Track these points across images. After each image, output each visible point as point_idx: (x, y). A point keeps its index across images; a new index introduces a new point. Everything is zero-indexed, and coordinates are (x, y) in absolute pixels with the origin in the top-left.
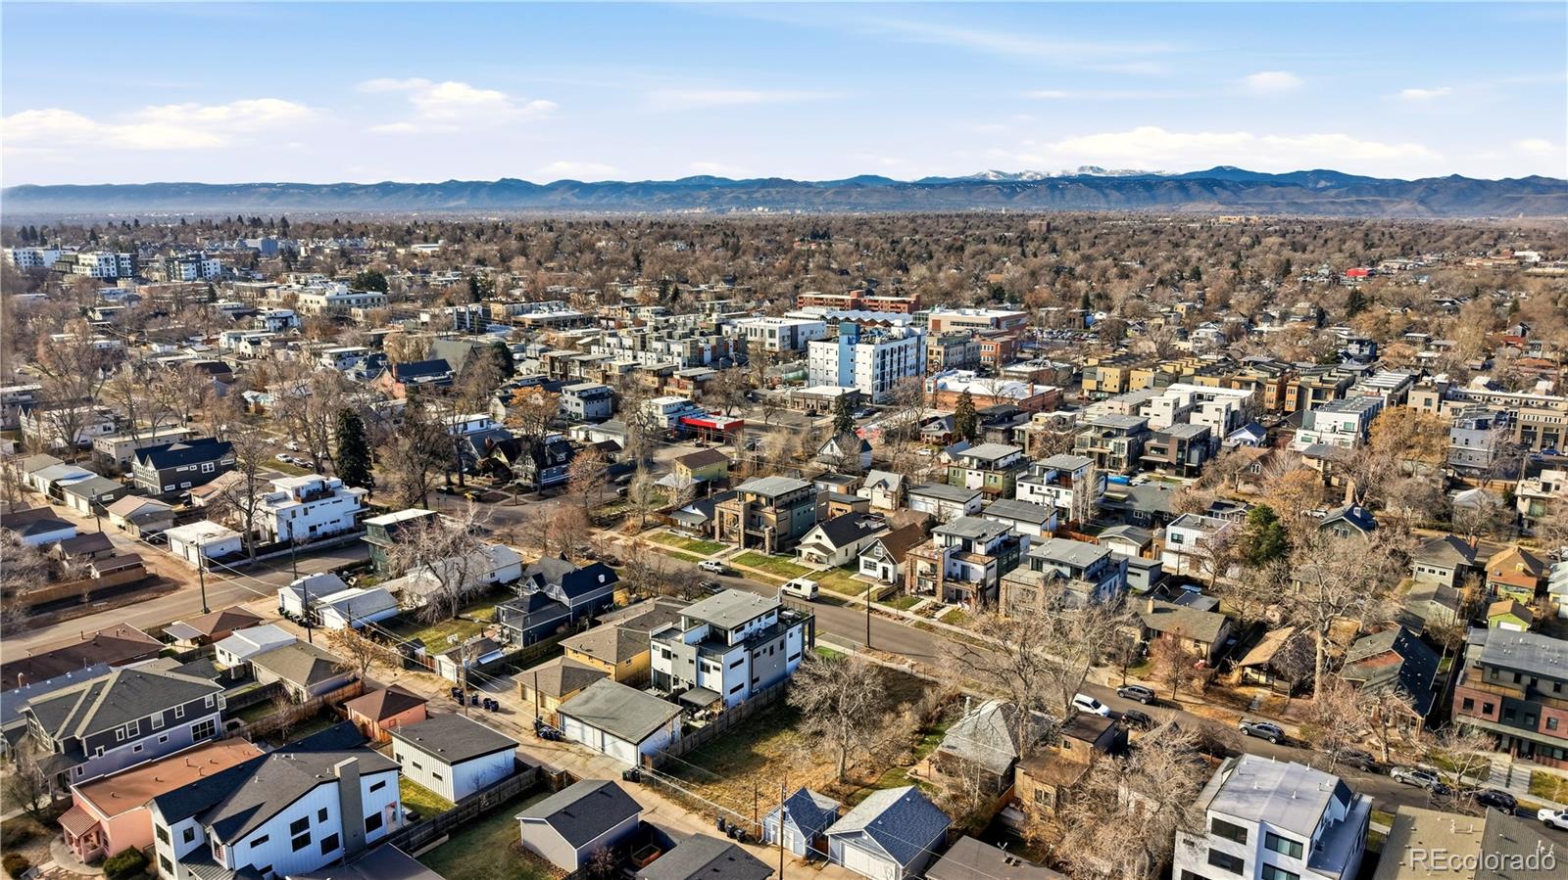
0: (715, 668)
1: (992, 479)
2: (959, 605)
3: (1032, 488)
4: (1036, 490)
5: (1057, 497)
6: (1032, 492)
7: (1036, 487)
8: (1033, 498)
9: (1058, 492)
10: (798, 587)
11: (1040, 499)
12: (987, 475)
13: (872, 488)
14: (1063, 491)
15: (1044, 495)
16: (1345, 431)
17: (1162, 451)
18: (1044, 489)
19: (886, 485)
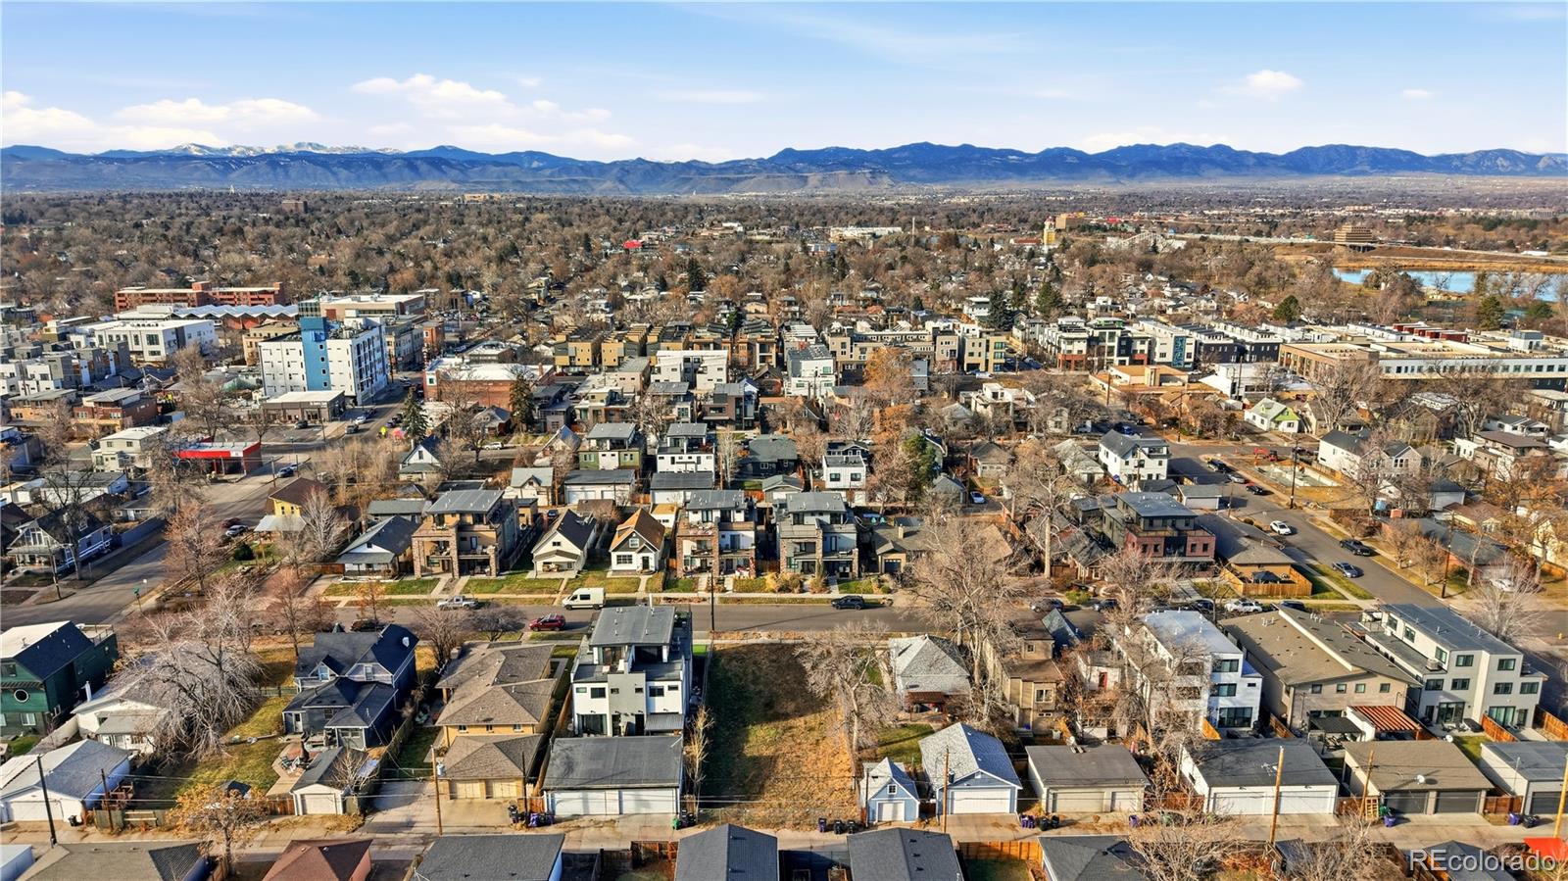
0: (671, 688)
1: (628, 457)
2: (737, 573)
3: (673, 459)
4: (677, 460)
5: (699, 462)
6: (673, 462)
7: (677, 457)
8: (675, 468)
9: (699, 458)
10: (586, 597)
11: (682, 467)
12: (622, 454)
13: (522, 487)
14: (703, 456)
15: (686, 463)
16: (824, 375)
17: (720, 410)
18: (685, 457)
19: (539, 482)
